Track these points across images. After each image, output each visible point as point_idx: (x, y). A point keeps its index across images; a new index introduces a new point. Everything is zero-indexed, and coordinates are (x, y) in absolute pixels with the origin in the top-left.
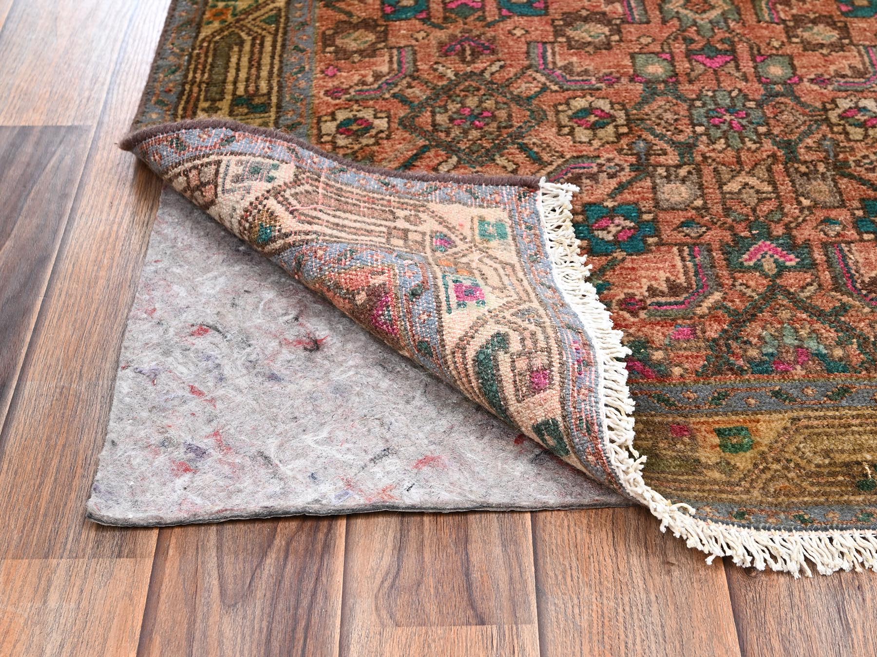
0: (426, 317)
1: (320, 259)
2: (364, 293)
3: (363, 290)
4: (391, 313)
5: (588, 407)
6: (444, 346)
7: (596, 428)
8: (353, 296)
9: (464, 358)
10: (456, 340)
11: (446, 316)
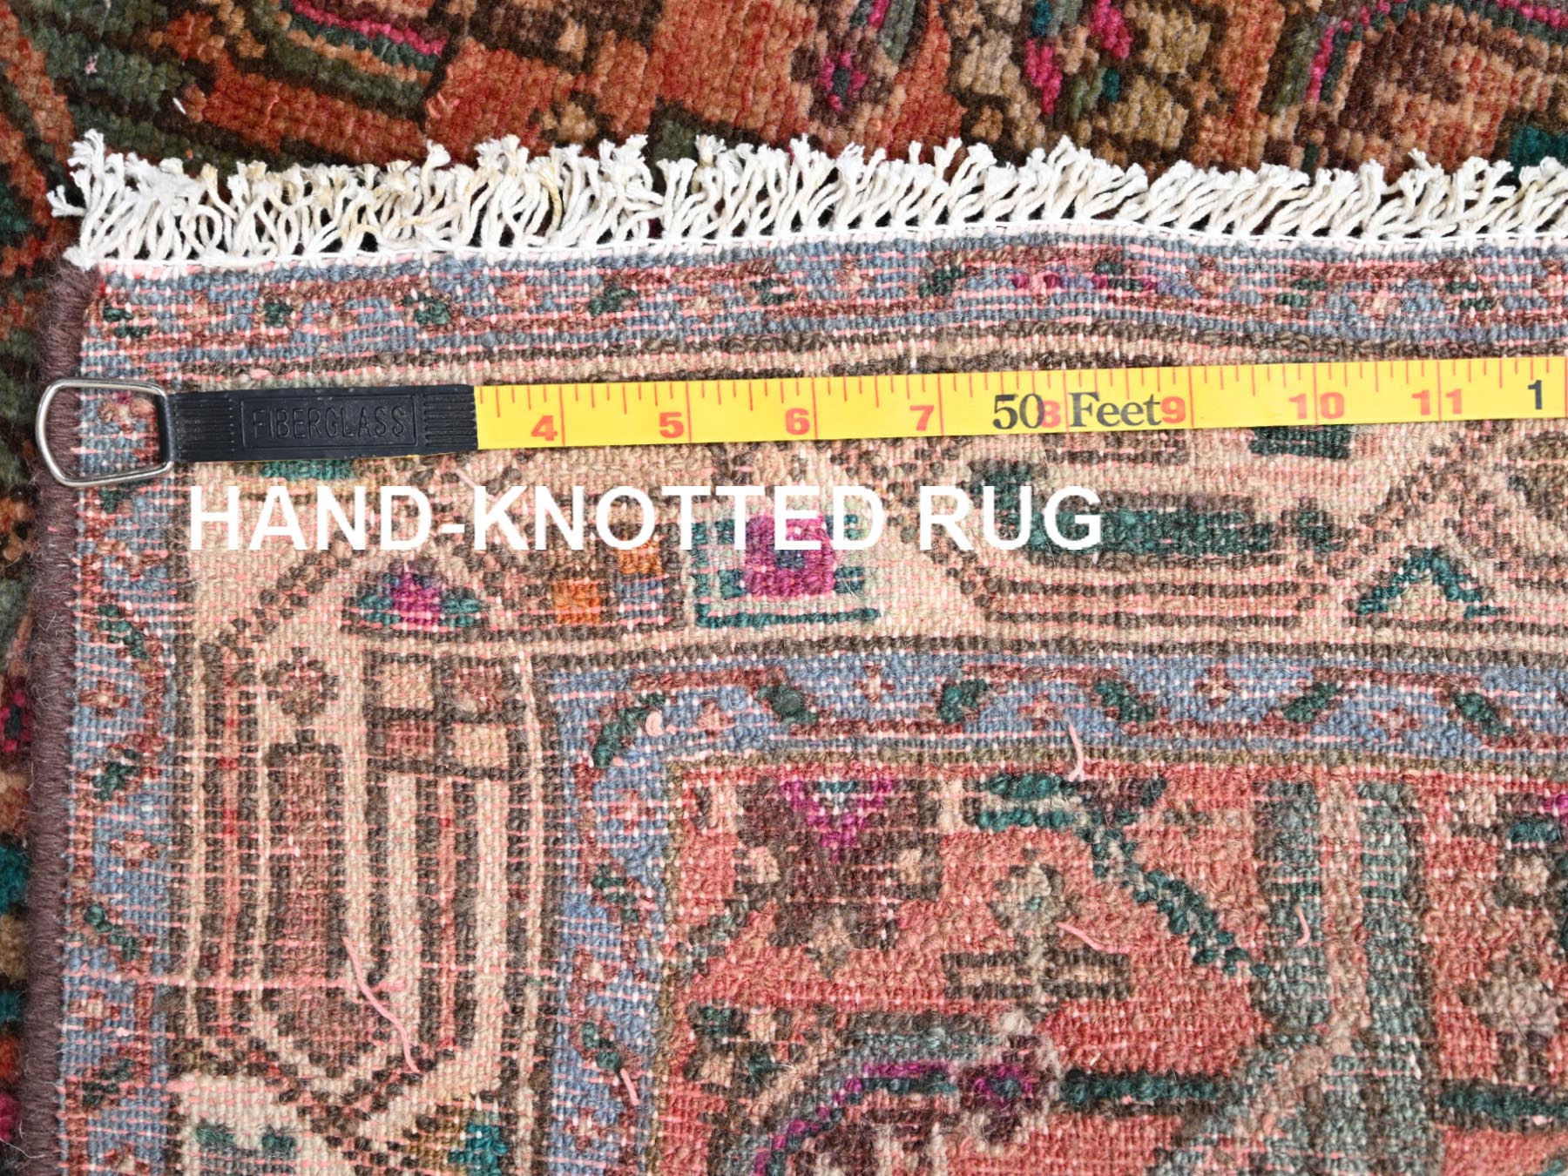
0: (878, 680)
1: (615, 971)
2: (753, 854)
3: (745, 855)
4: (836, 779)
5: (1258, 276)
6: (974, 641)
7: (1316, 265)
8: (748, 888)
9: (1027, 586)
10: (967, 604)
11: (885, 626)
